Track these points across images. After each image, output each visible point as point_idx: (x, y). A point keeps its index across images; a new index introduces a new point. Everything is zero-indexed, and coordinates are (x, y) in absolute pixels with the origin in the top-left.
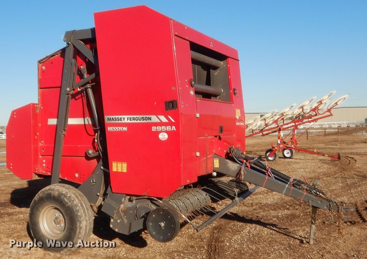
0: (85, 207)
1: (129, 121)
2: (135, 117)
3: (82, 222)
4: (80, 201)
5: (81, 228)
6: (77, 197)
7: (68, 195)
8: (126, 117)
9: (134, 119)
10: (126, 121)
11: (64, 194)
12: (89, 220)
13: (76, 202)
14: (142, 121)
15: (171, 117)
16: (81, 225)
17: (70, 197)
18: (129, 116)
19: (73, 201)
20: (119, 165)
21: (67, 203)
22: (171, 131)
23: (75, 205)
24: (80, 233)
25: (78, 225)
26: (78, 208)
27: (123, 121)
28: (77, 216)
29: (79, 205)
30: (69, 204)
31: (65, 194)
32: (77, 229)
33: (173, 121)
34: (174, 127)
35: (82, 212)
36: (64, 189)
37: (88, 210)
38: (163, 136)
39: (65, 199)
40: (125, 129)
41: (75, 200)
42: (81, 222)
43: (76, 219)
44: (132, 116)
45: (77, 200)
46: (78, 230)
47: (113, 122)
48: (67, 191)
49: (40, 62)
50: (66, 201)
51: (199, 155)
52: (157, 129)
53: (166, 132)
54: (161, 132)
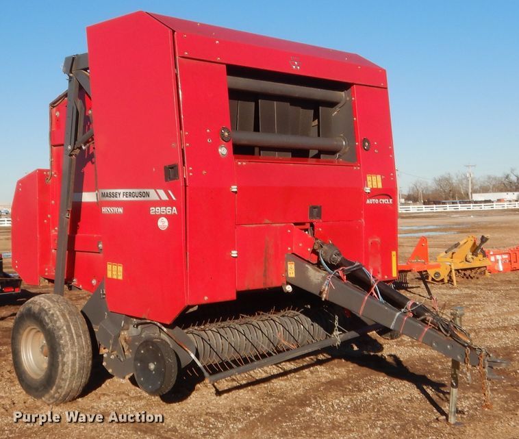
0: (73, 332)
1: (125, 199)
2: (131, 191)
3: (67, 355)
4: (68, 321)
5: (64, 364)
6: (64, 316)
7: (51, 312)
8: (121, 191)
9: (131, 194)
10: (122, 198)
11: (45, 311)
12: (79, 352)
13: (61, 322)
14: (139, 199)
15: (172, 192)
16: (65, 360)
17: (53, 314)
18: (125, 191)
19: (56, 322)
20: (115, 267)
21: (48, 324)
22: (171, 215)
23: (58, 328)
24: (63, 371)
25: (60, 358)
26: (61, 333)
27: (118, 199)
28: (60, 345)
29: (65, 328)
30: (50, 325)
31: (47, 310)
32: (58, 365)
33: (174, 198)
34: (174, 208)
35: (68, 339)
36: (49, 302)
37: (78, 336)
38: (163, 224)
39: (46, 318)
40: (120, 210)
41: (59, 319)
42: (64, 355)
43: (58, 350)
44: (128, 191)
45: (62, 320)
46: (60, 367)
47: (107, 199)
48: (52, 305)
49: (53, 105)
50: (47, 321)
51: (236, 255)
52: (155, 212)
53: (166, 216)
54: (161, 216)
